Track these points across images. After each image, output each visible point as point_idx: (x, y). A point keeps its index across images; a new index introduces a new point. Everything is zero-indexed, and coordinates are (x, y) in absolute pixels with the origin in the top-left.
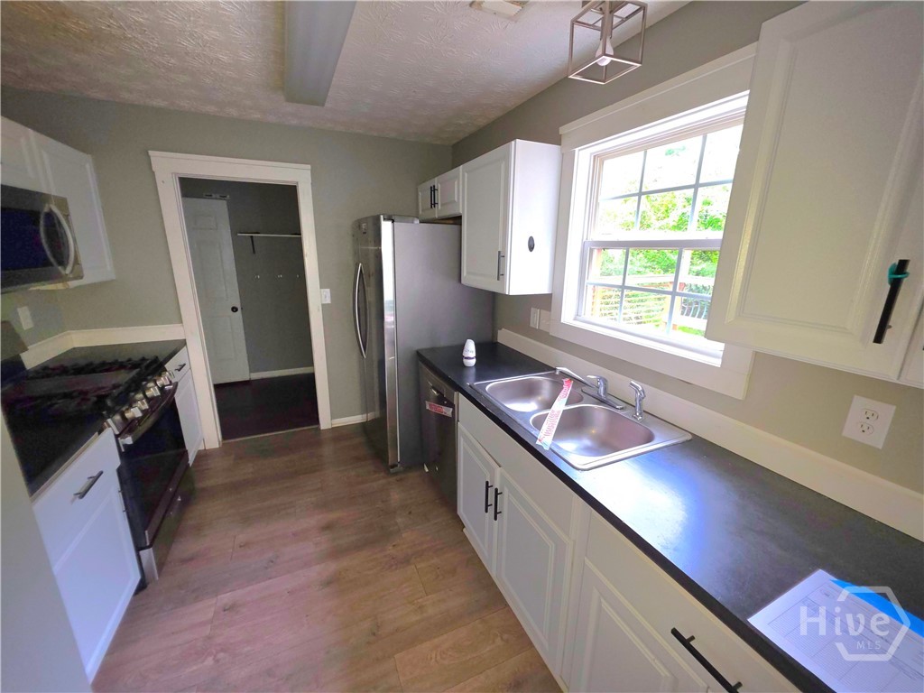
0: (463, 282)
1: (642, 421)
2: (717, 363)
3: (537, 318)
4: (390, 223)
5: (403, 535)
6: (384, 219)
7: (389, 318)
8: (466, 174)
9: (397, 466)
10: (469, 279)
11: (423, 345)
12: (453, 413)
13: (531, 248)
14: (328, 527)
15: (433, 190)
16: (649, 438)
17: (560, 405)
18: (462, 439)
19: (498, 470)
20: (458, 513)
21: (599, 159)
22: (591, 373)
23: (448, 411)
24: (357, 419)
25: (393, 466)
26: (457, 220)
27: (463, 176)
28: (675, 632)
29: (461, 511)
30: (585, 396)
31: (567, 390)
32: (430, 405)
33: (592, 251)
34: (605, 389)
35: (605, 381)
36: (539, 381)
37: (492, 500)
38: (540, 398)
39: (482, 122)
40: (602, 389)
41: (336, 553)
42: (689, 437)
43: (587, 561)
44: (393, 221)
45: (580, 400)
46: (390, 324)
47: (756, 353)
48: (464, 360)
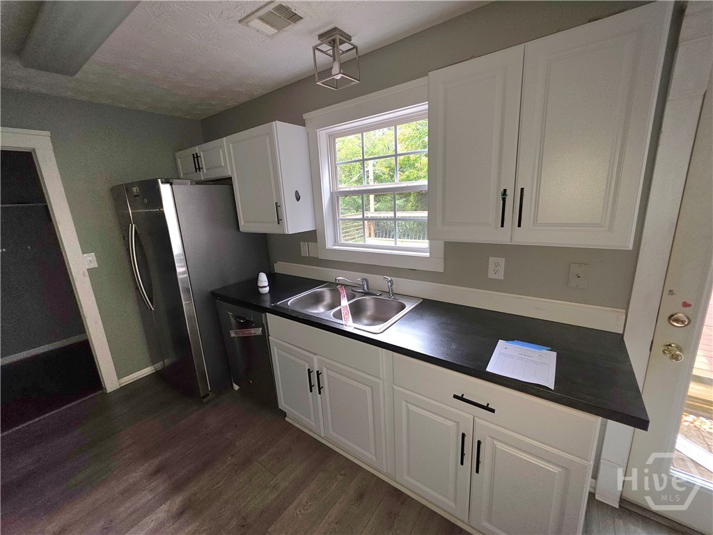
0: (241, 229)
1: (394, 298)
2: (428, 255)
3: (306, 248)
4: (168, 186)
5: (237, 444)
6: (162, 183)
7: (180, 269)
8: (231, 145)
9: (208, 395)
10: (245, 227)
11: (216, 286)
12: (263, 331)
13: (298, 199)
14: (158, 471)
15: (196, 157)
16: (403, 307)
17: (345, 302)
18: (275, 348)
19: (315, 358)
20: (280, 407)
21: (332, 138)
22: (355, 278)
23: (259, 331)
24: (148, 371)
25: (204, 397)
26: (227, 181)
27: (228, 146)
28: (455, 397)
29: (283, 404)
30: (357, 294)
31: (343, 293)
32: (235, 333)
33: (338, 198)
34: (367, 286)
35: (366, 280)
36: (321, 292)
37: (315, 381)
38: (325, 303)
39: (231, 104)
40: (365, 286)
41: (177, 488)
42: (421, 300)
43: (395, 387)
44: (171, 184)
45: (354, 297)
46: (183, 273)
47: (445, 242)
48: (260, 289)
